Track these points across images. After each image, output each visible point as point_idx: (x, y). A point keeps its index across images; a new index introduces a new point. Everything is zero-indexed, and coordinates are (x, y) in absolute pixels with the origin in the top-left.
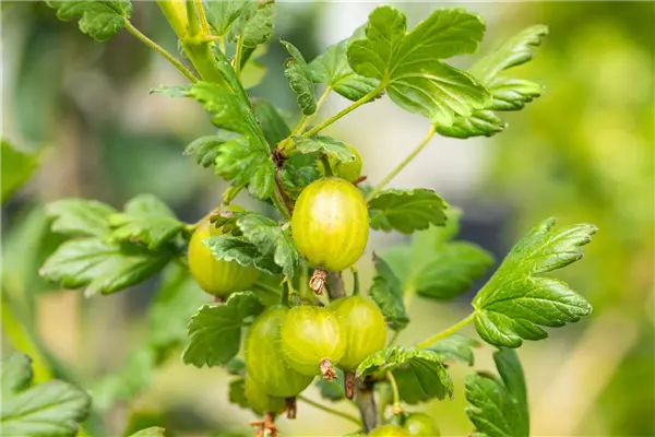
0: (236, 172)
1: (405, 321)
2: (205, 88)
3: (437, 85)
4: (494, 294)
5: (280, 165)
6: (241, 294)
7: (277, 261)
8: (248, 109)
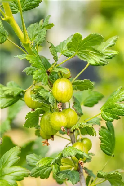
0: (38, 79)
1: (82, 114)
2: (30, 57)
3: (90, 53)
4: (106, 108)
5: (49, 74)
6: (39, 109)
7: (49, 101)
8: (41, 61)
